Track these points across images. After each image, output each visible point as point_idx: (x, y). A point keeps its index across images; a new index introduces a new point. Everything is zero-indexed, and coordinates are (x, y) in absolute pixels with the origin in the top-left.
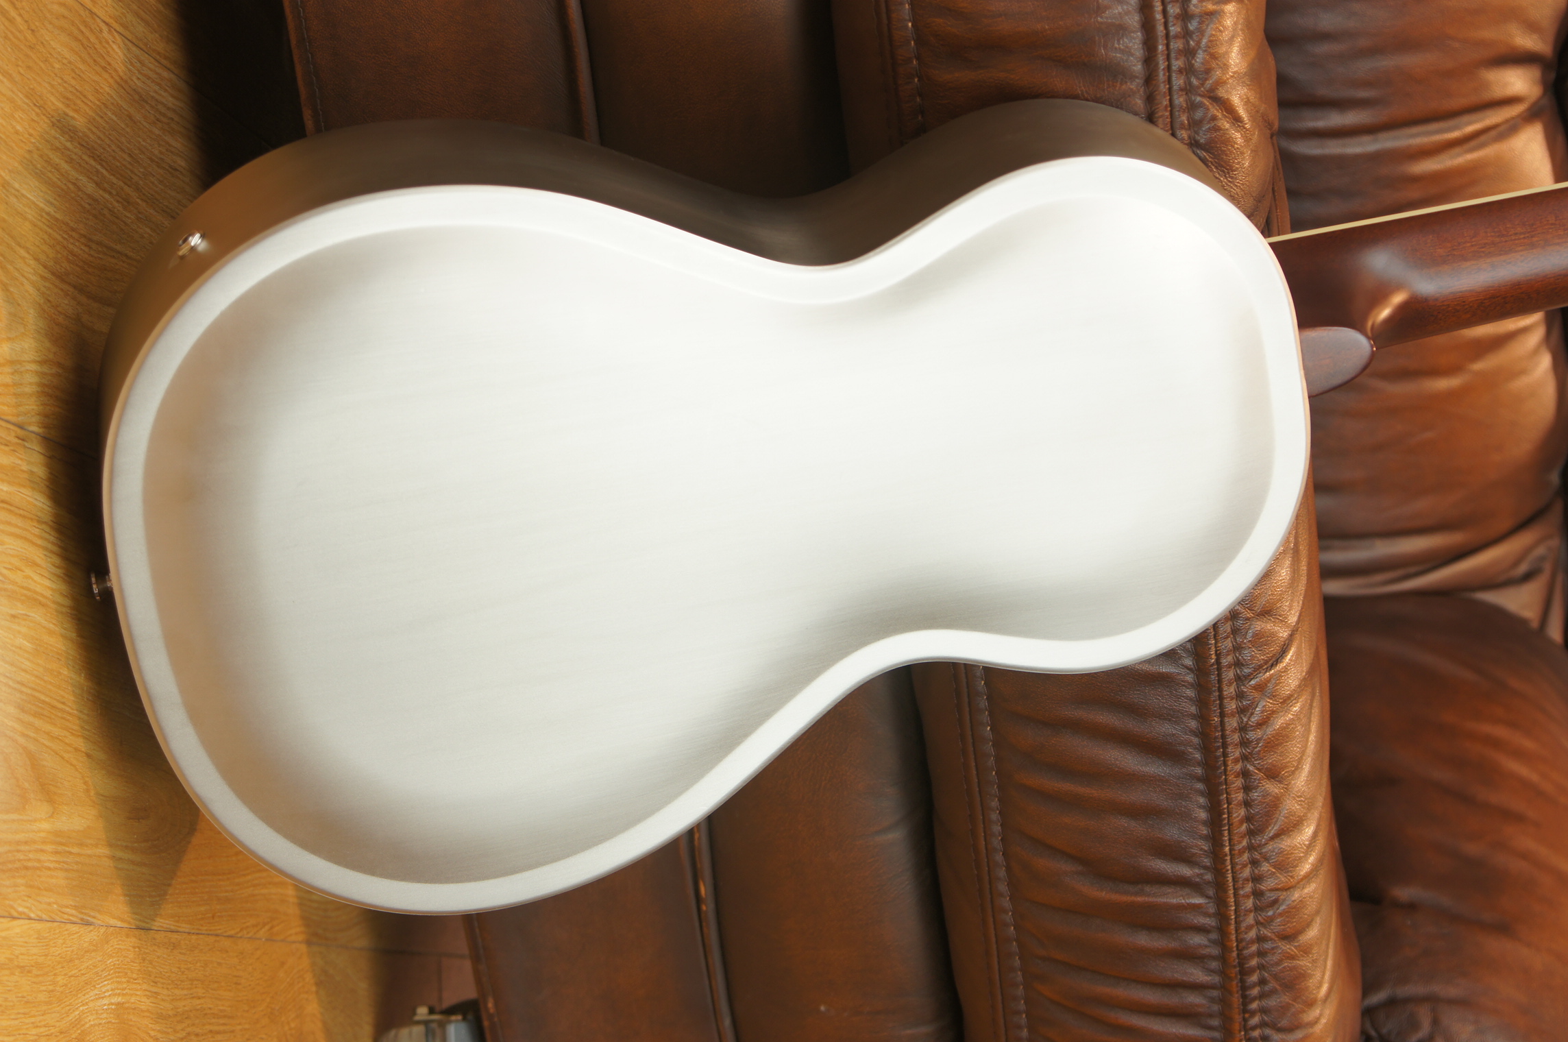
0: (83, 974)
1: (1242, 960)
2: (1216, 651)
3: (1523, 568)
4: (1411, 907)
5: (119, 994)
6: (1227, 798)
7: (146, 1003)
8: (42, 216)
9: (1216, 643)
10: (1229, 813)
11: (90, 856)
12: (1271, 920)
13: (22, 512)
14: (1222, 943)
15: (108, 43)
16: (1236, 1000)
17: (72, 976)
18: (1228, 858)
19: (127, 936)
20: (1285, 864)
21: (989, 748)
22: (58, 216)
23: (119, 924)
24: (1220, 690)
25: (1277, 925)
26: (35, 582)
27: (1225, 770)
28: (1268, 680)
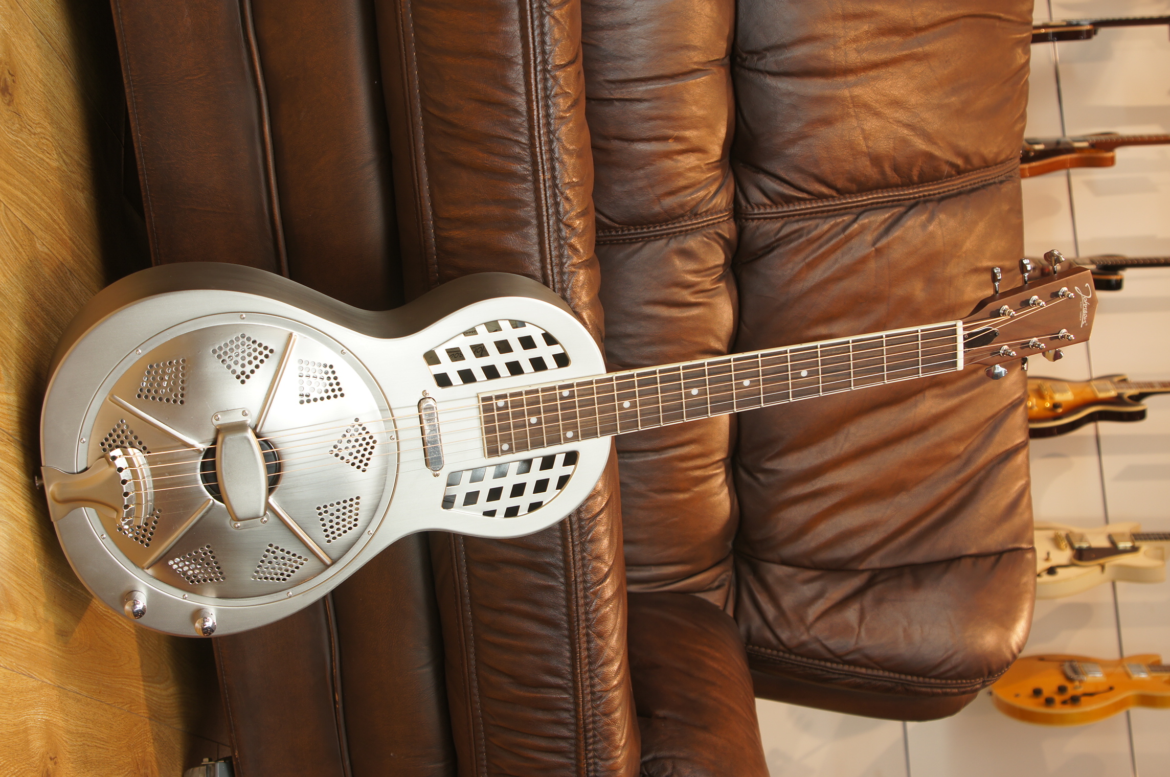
0: (28, 701)
1: (585, 725)
2: (575, 575)
3: (716, 584)
4: (665, 718)
5: (47, 715)
6: (579, 646)
7: (61, 723)
8: (29, 344)
9: (575, 571)
10: (580, 653)
11: (34, 645)
12: (599, 706)
13: (8, 474)
14: (576, 717)
15: (70, 279)
16: (582, 744)
17: (21, 700)
18: (579, 675)
19: (53, 689)
20: (605, 679)
21: (470, 623)
22: (37, 346)
23: (49, 682)
24: (576, 593)
25: (601, 709)
26: (13, 508)
27: (578, 632)
28: (599, 590)
